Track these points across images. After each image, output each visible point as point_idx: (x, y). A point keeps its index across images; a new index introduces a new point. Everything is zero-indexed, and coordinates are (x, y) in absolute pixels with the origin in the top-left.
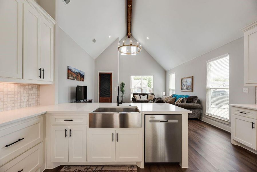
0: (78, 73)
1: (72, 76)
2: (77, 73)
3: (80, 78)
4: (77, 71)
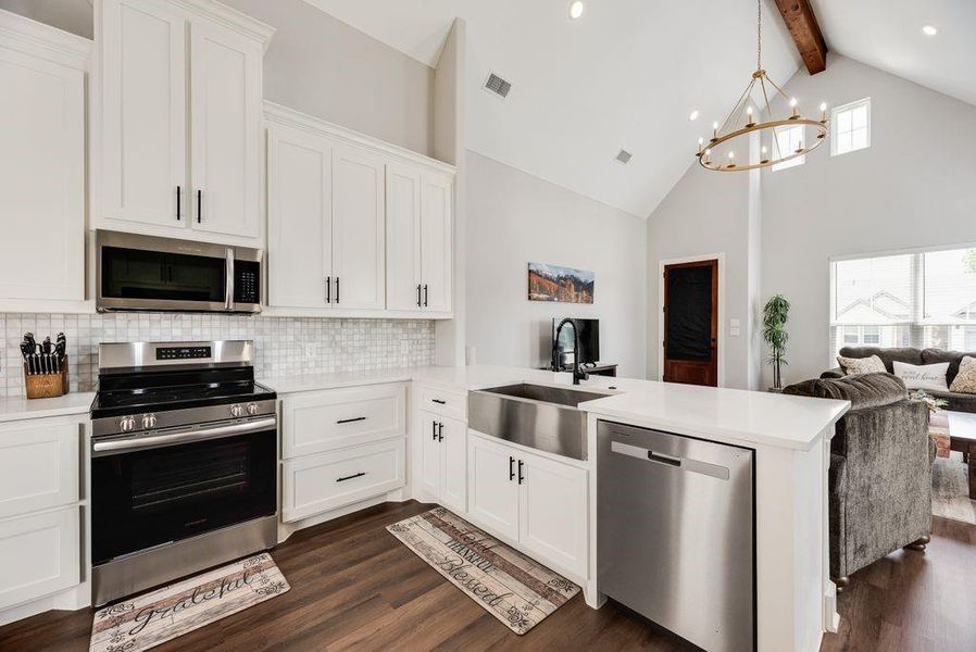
0: (565, 279)
1: (542, 290)
2: (561, 278)
3: (573, 294)
4: (563, 274)
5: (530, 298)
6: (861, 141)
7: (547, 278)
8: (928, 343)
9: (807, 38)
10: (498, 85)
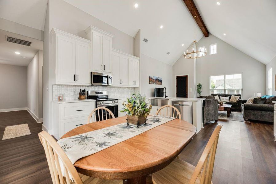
1: (152, 82)
3: (158, 83)
4: (156, 78)
5: (150, 83)
6: (215, 52)
7: (153, 79)
8: (227, 93)
9: (205, 31)
10: (146, 40)
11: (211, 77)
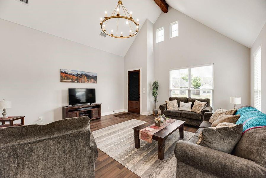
0: (81, 75)
1: (68, 78)
3: (86, 80)
4: (79, 73)
5: (61, 82)
6: (177, 35)
7: (71, 74)
11: (172, 71)
